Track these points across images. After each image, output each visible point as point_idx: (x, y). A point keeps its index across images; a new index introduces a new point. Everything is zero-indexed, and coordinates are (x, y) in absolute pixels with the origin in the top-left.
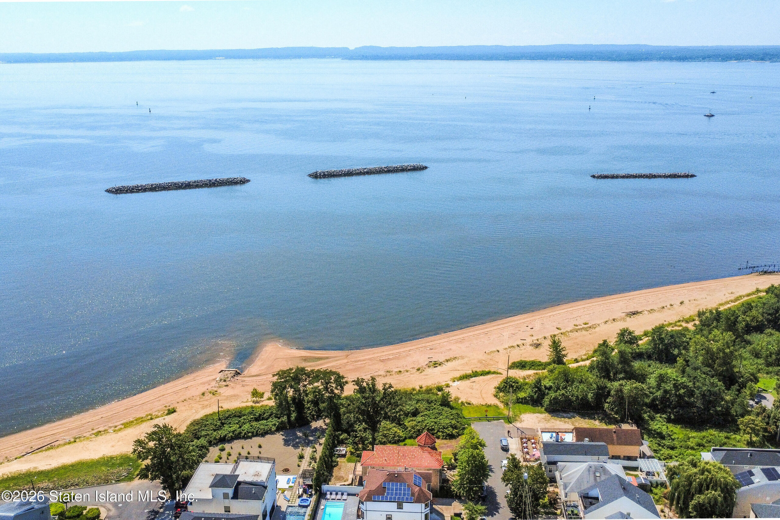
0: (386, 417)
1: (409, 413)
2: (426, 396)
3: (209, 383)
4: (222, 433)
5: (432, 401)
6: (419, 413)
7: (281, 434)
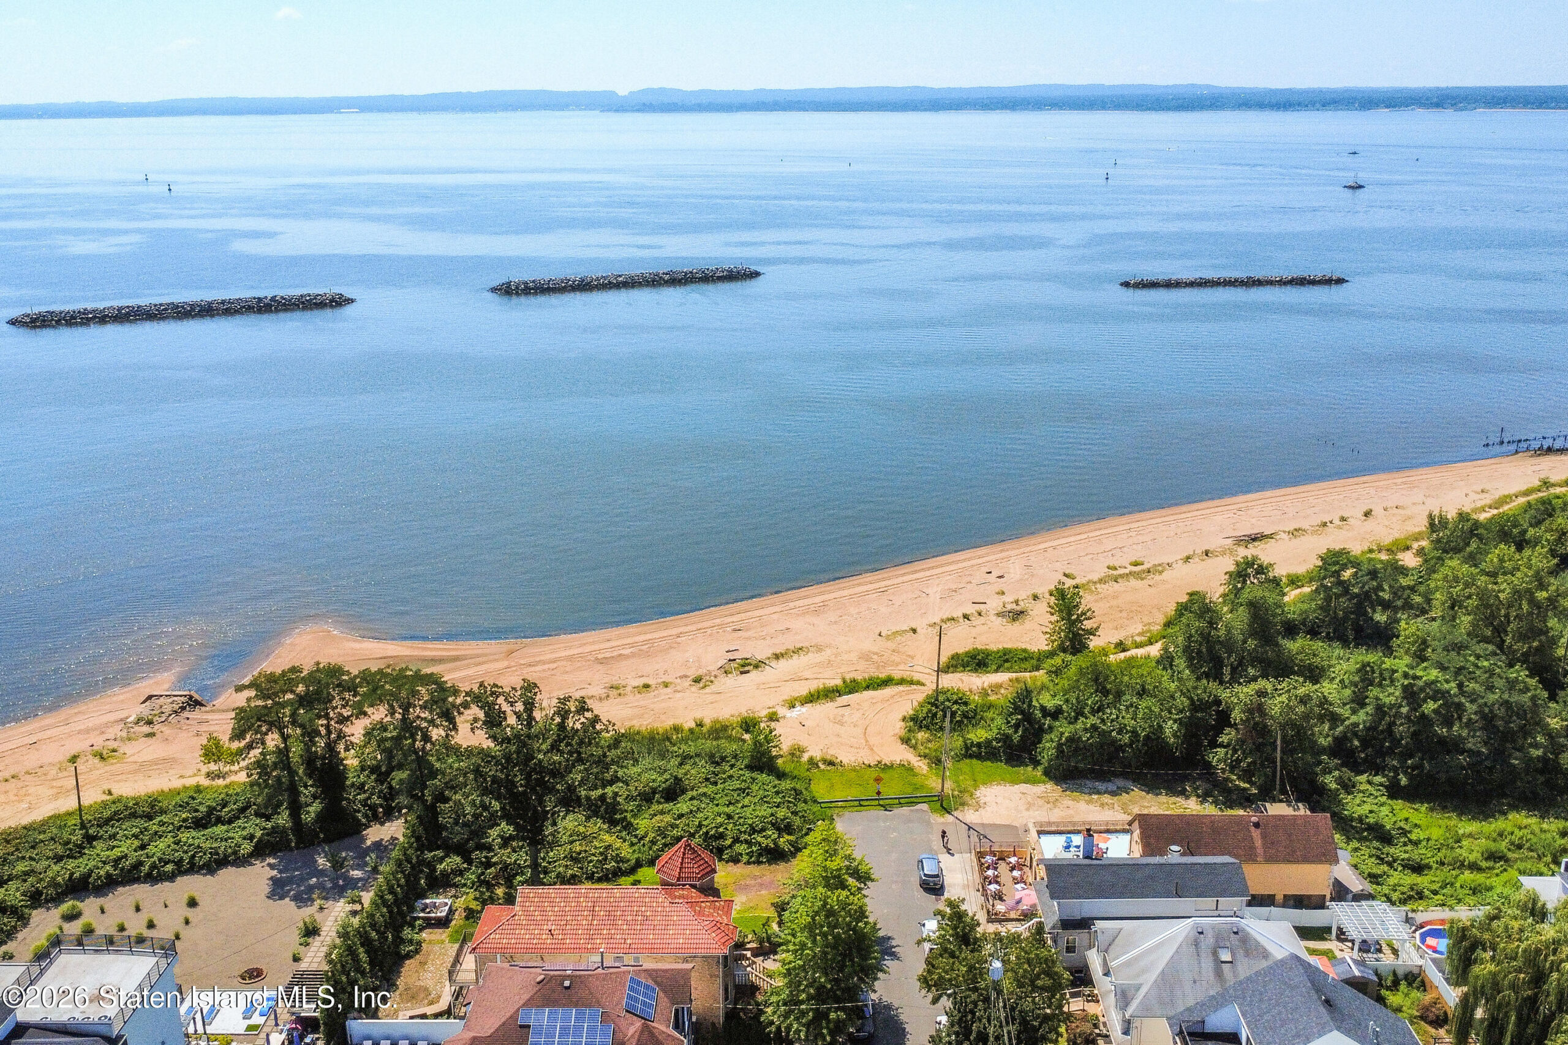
0: (570, 801)
1: (654, 791)
2: (709, 745)
3: (101, 730)
4: (78, 866)
5: (723, 759)
6: (683, 791)
7: (269, 865)
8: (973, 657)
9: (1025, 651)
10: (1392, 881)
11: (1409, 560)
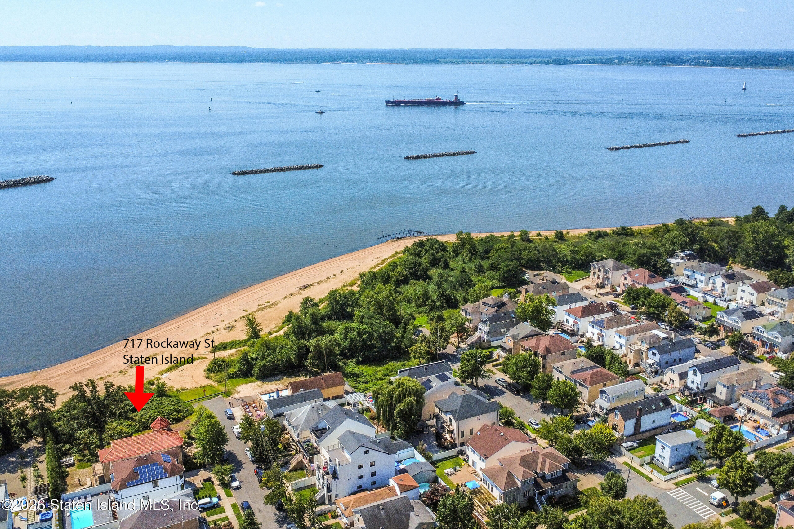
8: (222, 346)
9: (239, 340)
10: (360, 387)
11: (356, 289)
